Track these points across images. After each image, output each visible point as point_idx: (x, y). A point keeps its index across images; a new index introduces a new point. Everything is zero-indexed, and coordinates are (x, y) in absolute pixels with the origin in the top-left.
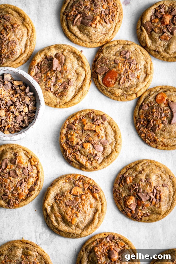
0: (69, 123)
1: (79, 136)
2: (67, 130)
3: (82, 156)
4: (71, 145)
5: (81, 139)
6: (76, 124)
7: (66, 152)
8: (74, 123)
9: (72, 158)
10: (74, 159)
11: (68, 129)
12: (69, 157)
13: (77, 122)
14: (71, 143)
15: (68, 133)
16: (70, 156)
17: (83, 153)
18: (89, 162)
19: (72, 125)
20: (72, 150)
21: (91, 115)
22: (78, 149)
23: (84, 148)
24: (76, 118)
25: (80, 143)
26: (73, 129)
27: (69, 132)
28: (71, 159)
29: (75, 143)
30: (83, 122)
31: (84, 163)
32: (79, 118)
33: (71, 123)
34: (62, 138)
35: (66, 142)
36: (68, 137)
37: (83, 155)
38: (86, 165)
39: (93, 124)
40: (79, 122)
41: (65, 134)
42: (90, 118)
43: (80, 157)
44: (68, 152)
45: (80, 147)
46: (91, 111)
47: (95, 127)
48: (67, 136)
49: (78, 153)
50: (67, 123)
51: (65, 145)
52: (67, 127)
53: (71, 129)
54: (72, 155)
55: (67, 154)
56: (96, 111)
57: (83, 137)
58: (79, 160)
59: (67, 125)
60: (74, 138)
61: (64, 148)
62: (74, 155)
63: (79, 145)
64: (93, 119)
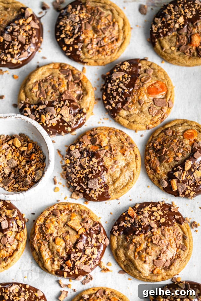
0: (57, 208)
1: (59, 228)
2: (50, 214)
3: (48, 250)
4: (44, 231)
5: (58, 232)
6: (63, 214)
7: (35, 236)
8: (62, 212)
9: (37, 245)
10: (38, 247)
11: (52, 213)
12: (34, 243)
13: (66, 213)
14: (45, 229)
15: (49, 217)
16: (36, 243)
17: (51, 247)
18: (51, 261)
19: (59, 212)
20: (42, 237)
21: (84, 213)
22: (49, 240)
23: (55, 243)
24: (67, 208)
25: (55, 235)
26: (57, 217)
27: (51, 217)
28: (34, 246)
29: (49, 231)
30: (71, 216)
31: (46, 259)
32: (70, 210)
33: (59, 209)
34: (40, 219)
35: (41, 225)
36: (47, 222)
37: (50, 249)
38: (45, 261)
39: (81, 224)
40: (67, 214)
41: (46, 217)
42: (81, 216)
43: (45, 249)
44: (37, 237)
45: (51, 239)
46: (87, 211)
47: (81, 229)
48: (45, 220)
49: (46, 244)
50: (55, 207)
51: (38, 227)
52: (52, 211)
53: (54, 215)
54: (38, 241)
55: (34, 238)
56: (93, 213)
57: (61, 231)
58: (42, 251)
59: (54, 209)
60: (52, 226)
61: (35, 229)
62: (40, 243)
63: (52, 236)
64: (83, 220)
